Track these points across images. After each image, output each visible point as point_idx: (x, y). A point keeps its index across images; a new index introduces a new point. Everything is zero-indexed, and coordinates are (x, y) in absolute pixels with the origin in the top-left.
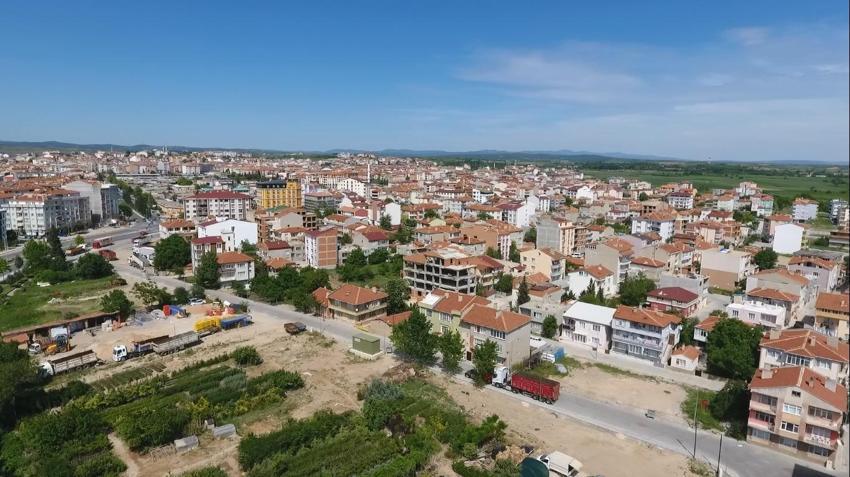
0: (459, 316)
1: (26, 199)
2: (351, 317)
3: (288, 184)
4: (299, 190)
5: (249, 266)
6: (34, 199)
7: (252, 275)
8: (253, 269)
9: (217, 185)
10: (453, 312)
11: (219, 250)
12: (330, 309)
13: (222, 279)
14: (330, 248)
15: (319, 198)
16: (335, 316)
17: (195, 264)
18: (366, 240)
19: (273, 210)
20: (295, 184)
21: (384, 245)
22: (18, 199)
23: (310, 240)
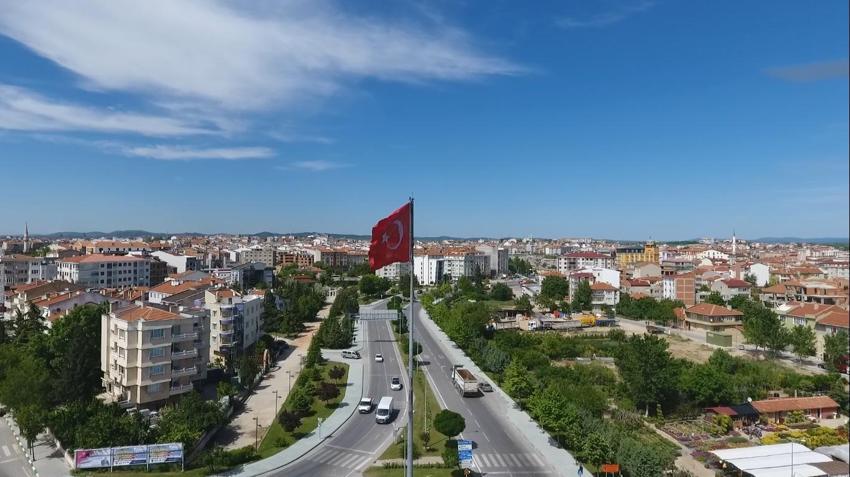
0: (814, 320)
1: (453, 255)
2: (705, 327)
3: (647, 249)
4: (657, 255)
5: (615, 294)
6: (458, 255)
7: (618, 301)
8: (618, 297)
9: (584, 248)
10: (807, 316)
11: (591, 283)
12: (687, 322)
13: (594, 303)
14: (688, 289)
15: (677, 263)
16: (692, 328)
17: (571, 293)
18: (725, 287)
19: (633, 264)
20: (653, 249)
21: (745, 293)
22: (449, 255)
23: (668, 282)
